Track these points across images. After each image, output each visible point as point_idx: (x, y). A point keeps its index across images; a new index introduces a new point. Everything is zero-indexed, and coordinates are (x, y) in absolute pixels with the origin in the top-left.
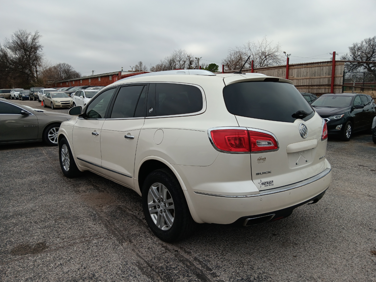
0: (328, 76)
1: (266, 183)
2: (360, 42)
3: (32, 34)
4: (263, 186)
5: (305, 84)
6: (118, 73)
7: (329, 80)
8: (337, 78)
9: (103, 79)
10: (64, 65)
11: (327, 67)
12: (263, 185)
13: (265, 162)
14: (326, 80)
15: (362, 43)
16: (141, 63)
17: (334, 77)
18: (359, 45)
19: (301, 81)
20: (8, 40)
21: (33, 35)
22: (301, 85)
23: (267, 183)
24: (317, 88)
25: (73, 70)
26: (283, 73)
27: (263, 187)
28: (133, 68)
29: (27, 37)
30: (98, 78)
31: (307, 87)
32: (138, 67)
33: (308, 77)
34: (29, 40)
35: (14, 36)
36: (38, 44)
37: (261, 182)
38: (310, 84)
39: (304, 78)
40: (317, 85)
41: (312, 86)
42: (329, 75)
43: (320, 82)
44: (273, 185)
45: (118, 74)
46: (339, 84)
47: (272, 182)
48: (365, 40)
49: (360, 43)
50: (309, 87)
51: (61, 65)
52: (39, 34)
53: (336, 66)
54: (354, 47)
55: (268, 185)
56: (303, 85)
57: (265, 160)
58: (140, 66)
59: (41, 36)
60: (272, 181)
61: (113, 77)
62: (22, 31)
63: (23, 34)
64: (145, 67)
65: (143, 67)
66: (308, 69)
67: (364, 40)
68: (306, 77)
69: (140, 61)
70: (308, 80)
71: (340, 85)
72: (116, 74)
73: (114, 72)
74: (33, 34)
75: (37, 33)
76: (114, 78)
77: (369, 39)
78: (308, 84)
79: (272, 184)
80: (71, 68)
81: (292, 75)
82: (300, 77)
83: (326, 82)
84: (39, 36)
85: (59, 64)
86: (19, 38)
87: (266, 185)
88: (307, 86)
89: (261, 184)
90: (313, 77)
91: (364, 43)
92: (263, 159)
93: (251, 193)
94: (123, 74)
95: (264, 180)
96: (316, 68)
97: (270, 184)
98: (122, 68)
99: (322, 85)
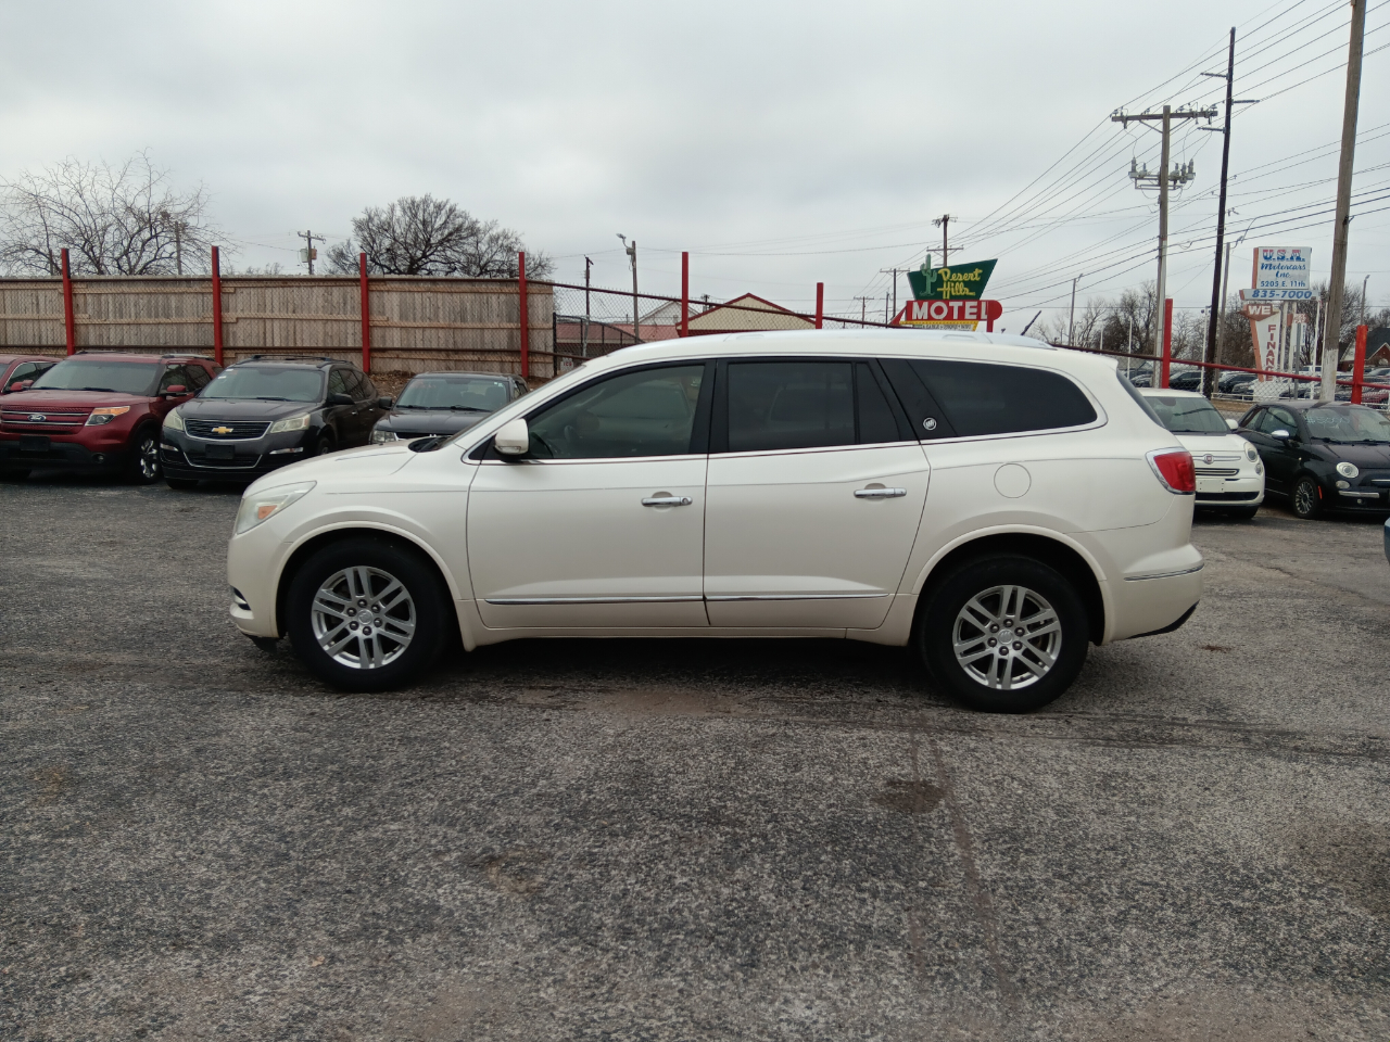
0: (512, 325)
2: (386, 208)
5: (434, 346)
7: (511, 338)
8: (535, 333)
11: (503, 297)
14: (503, 335)
15: (393, 210)
17: (525, 329)
18: (384, 217)
19: (419, 333)
22: (420, 346)
24: (476, 358)
26: (345, 304)
31: (443, 356)
33: (442, 323)
38: (451, 346)
39: (426, 324)
40: (474, 351)
41: (456, 351)
42: (510, 321)
43: (483, 342)
46: (543, 350)
48: (400, 202)
49: (386, 210)
50: (448, 356)
53: (530, 298)
54: (370, 219)
56: (427, 346)
66: (440, 296)
67: (396, 203)
68: (435, 324)
70: (441, 333)
71: (545, 354)
77: (413, 202)
78: (443, 346)
81: (383, 314)
82: (415, 320)
83: (502, 341)
88: (439, 350)
90: (458, 324)
91: (398, 213)
96: (470, 297)
99: (489, 351)
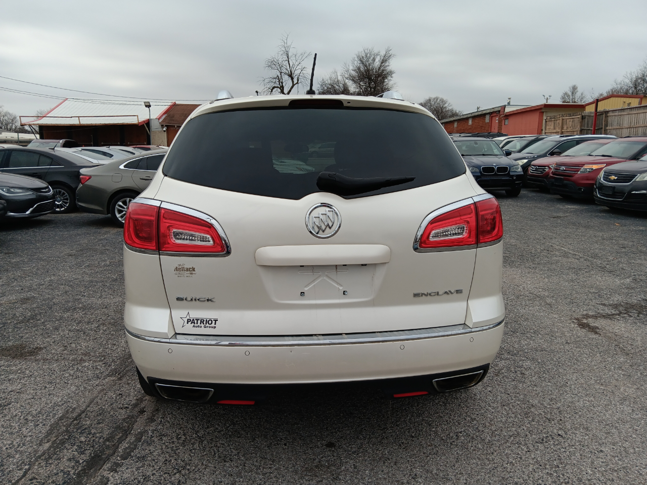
1: (199, 322)
3: (381, 54)
4: (190, 325)
6: (500, 109)
9: (477, 120)
10: (435, 100)
12: (190, 323)
13: (193, 275)
16: (574, 89)
20: (347, 66)
21: (383, 55)
23: (201, 322)
25: (450, 108)
27: (189, 328)
28: (549, 98)
29: (374, 60)
30: (467, 119)
32: (568, 96)
34: (377, 63)
35: (356, 59)
36: (389, 69)
37: (188, 318)
44: (215, 327)
45: (499, 111)
47: (214, 322)
51: (432, 100)
52: (391, 52)
55: (202, 325)
57: (194, 272)
58: (573, 93)
59: (394, 55)
60: (216, 321)
61: (492, 117)
62: (367, 50)
63: (368, 55)
64: (582, 94)
65: (578, 95)
69: (574, 84)
72: (496, 112)
73: (493, 108)
74: (383, 53)
75: (388, 51)
76: (494, 118)
79: (213, 325)
80: (446, 105)
84: (390, 56)
85: (428, 99)
86: (362, 62)
87: (196, 325)
89: (186, 320)
92: (188, 270)
93: (156, 334)
94: (508, 110)
95: (196, 314)
97: (207, 325)
98: (509, 99)
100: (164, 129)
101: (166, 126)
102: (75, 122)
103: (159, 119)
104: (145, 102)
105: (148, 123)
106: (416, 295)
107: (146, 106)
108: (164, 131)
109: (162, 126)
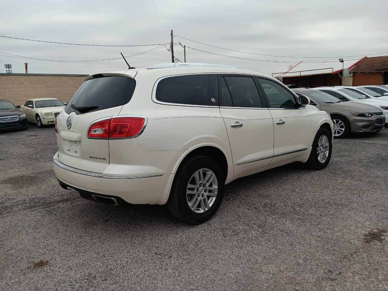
100: (351, 75)
101: (352, 73)
102: (298, 74)
103: (349, 69)
104: (339, 59)
105: (341, 72)
106: (91, 157)
107: (340, 62)
108: (351, 76)
109: (350, 73)
